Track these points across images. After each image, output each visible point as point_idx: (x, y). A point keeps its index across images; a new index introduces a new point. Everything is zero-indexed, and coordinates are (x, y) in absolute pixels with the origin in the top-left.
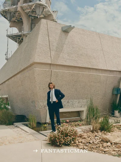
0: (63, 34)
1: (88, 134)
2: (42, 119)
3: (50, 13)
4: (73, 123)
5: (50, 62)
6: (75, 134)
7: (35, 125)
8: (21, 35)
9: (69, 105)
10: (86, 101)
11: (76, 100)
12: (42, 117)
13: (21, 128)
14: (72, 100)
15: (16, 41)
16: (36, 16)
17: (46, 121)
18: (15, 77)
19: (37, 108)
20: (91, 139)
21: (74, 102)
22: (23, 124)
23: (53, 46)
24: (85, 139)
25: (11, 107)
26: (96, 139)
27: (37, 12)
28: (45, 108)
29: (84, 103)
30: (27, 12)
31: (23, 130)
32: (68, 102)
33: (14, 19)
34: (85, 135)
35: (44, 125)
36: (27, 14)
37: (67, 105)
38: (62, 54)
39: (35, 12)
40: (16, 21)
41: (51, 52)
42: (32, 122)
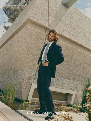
2: (23, 95)
5: (47, 26)
7: (12, 100)
9: (59, 83)
10: (77, 84)
11: (67, 80)
12: (23, 92)
14: (63, 79)
17: (27, 98)
19: (19, 79)
21: (64, 82)
23: (52, 12)
28: (30, 80)
29: (74, 85)
32: (58, 80)
33: (12, 16)
37: (56, 83)
38: (60, 23)
40: (14, 18)
41: (49, 16)
42: (9, 94)
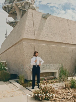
0: (43, 19)
1: (62, 90)
2: (28, 78)
3: (34, 8)
4: (49, 81)
5: (34, 38)
6: (53, 91)
7: (23, 82)
8: (15, 22)
9: (47, 68)
11: (51, 65)
12: (28, 76)
13: (13, 84)
14: (49, 65)
15: (12, 26)
16: (25, 10)
17: (31, 79)
18: (11, 49)
19: (25, 70)
20: (64, 95)
22: (15, 81)
23: (36, 27)
24: (60, 95)
25: (8, 68)
26: (69, 95)
27: (26, 7)
28: (31, 70)
29: (57, 67)
30: (19, 7)
31: (15, 86)
32: (46, 66)
33: (11, 12)
34: (60, 91)
35: (29, 82)
36: (19, 8)
37: (45, 68)
38: (42, 33)
39: (25, 7)
40: (13, 13)
41: (35, 31)
42: (22, 80)
